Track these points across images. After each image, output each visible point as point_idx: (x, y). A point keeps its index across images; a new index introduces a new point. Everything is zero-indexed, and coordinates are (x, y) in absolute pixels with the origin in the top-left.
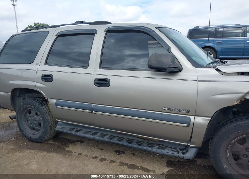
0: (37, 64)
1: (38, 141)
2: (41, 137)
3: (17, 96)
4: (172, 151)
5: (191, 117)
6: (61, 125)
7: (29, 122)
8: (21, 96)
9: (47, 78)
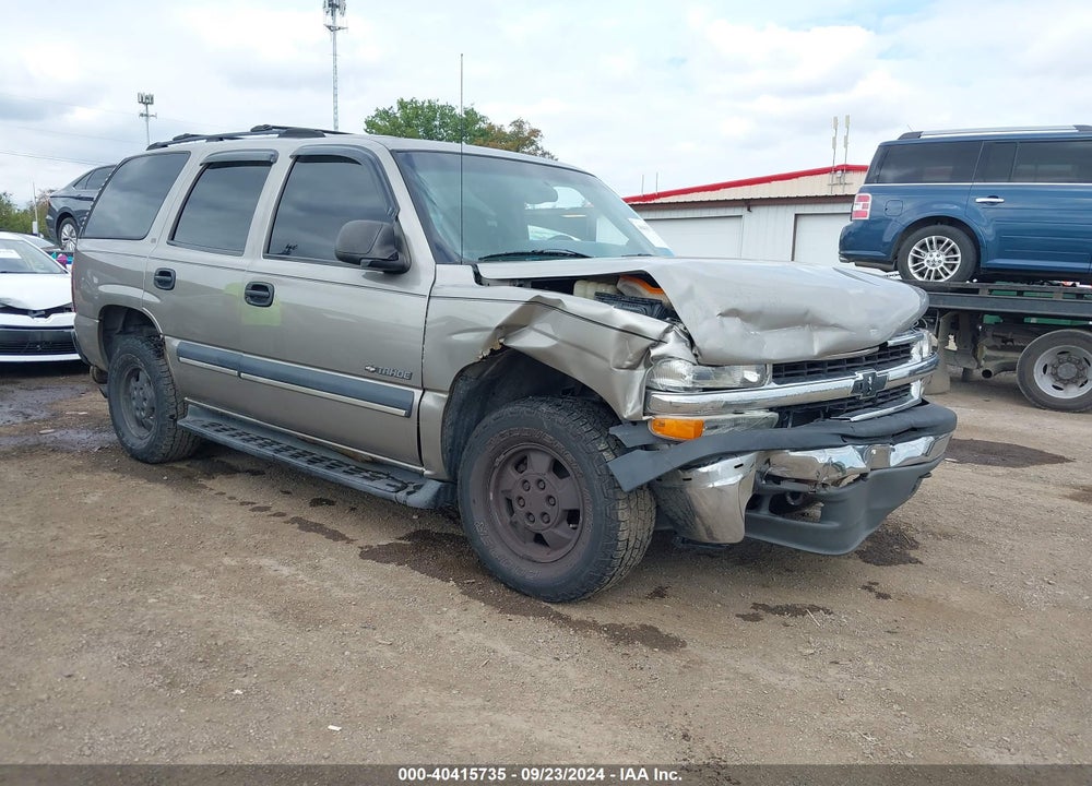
0: (154, 241)
1: (145, 456)
2: (151, 445)
3: (118, 331)
4: (388, 485)
5: (414, 390)
6: (194, 413)
7: (134, 403)
8: (131, 333)
9: (165, 279)
